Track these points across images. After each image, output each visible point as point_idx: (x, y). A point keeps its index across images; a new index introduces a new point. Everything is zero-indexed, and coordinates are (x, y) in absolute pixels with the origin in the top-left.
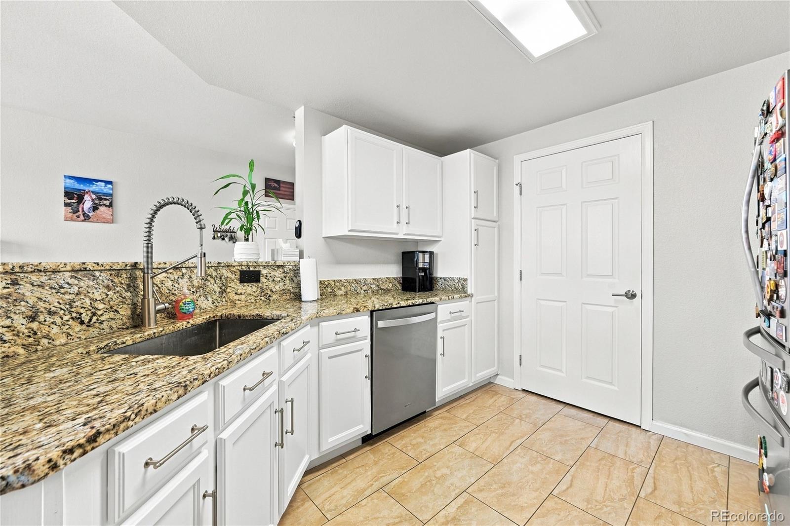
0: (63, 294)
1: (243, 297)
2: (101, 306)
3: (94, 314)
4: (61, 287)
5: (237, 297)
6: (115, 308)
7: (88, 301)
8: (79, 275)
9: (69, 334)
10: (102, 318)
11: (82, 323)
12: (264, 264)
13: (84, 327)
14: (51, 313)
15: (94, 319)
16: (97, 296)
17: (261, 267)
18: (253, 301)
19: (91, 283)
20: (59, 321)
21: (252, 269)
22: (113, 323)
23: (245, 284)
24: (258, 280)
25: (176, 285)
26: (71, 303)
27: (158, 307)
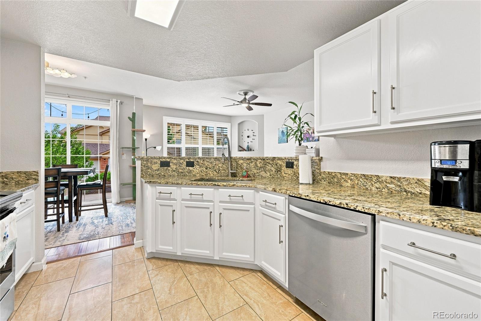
0: (212, 164)
1: (287, 175)
2: (221, 168)
3: (219, 170)
4: (212, 163)
5: (285, 175)
6: (225, 170)
7: (218, 167)
8: (216, 160)
9: (213, 174)
10: (221, 172)
11: (216, 172)
12: (295, 158)
13: (217, 173)
14: (210, 168)
15: (219, 172)
16: (220, 165)
17: (294, 160)
18: (291, 178)
19: (219, 162)
20: (211, 170)
21: (290, 161)
22: (224, 174)
23: (288, 169)
24: (292, 167)
25: (249, 165)
26: (214, 167)
27: (231, 171)
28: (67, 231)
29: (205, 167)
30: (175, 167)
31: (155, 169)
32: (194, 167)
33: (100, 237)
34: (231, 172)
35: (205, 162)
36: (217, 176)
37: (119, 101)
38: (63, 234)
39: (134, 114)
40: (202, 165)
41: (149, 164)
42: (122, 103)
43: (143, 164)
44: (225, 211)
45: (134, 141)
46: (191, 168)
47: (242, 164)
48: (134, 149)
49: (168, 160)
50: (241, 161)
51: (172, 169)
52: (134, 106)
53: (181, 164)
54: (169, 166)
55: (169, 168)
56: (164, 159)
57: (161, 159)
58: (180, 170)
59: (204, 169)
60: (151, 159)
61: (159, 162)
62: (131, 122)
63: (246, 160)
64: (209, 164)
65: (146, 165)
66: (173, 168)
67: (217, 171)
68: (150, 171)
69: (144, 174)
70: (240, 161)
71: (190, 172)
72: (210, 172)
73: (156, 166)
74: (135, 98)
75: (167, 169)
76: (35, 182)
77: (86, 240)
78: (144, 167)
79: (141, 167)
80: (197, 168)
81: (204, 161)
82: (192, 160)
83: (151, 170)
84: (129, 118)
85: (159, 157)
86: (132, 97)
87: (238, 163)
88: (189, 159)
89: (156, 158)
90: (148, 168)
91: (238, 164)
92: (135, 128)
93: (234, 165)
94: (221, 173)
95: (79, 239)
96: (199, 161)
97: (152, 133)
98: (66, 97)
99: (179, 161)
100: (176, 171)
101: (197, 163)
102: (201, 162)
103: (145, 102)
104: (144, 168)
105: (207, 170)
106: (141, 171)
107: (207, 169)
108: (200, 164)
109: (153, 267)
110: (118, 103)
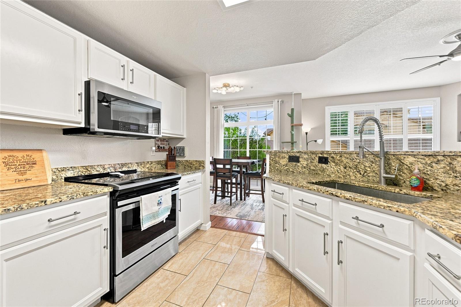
2: (369, 169)
3: (366, 172)
6: (375, 172)
7: (363, 167)
11: (360, 174)
13: (361, 176)
14: (350, 167)
15: (366, 174)
16: (367, 164)
19: (364, 159)
20: (352, 171)
22: (374, 178)
26: (356, 166)
27: (385, 175)
28: (234, 207)
29: (343, 166)
30: (305, 163)
31: (283, 163)
32: (328, 164)
33: (249, 218)
34: (384, 177)
35: (343, 159)
36: (361, 180)
37: (280, 100)
38: (231, 209)
39: (292, 110)
40: (338, 162)
41: (277, 159)
42: (283, 102)
43: (271, 158)
44: (349, 240)
45: (292, 135)
46: (324, 166)
47: (411, 164)
48: (292, 143)
49: (298, 155)
50: (411, 159)
51: (302, 166)
52: (292, 102)
53: (313, 159)
54: (298, 161)
55: (299, 164)
56: (292, 154)
57: (289, 154)
58: (312, 167)
59: (342, 168)
60: (279, 154)
61: (288, 157)
62: (290, 118)
63: (422, 157)
64: (348, 161)
65: (274, 160)
66: (303, 164)
67: (362, 173)
68: (278, 166)
69: (273, 169)
70: (406, 159)
71: (323, 170)
72: (351, 174)
73: (284, 161)
74: (294, 94)
75: (296, 164)
76: (202, 168)
77: (239, 218)
78: (273, 161)
79: (270, 162)
80: (332, 166)
81: (341, 157)
82: (325, 156)
83: (279, 164)
84: (288, 114)
85: (287, 151)
86: (290, 95)
87: (402, 161)
88: (321, 154)
89: (284, 152)
90: (276, 162)
91: (402, 164)
92: (293, 123)
93: (393, 164)
94: (369, 176)
95: (236, 216)
96: (335, 156)
97: (312, 127)
98: (246, 106)
99: (311, 156)
100: (307, 167)
101: (332, 159)
102: (338, 158)
103: (303, 96)
104: (273, 163)
105: (345, 170)
106: (270, 165)
107: (345, 168)
108: (336, 161)
109: (265, 270)
110: (280, 102)
